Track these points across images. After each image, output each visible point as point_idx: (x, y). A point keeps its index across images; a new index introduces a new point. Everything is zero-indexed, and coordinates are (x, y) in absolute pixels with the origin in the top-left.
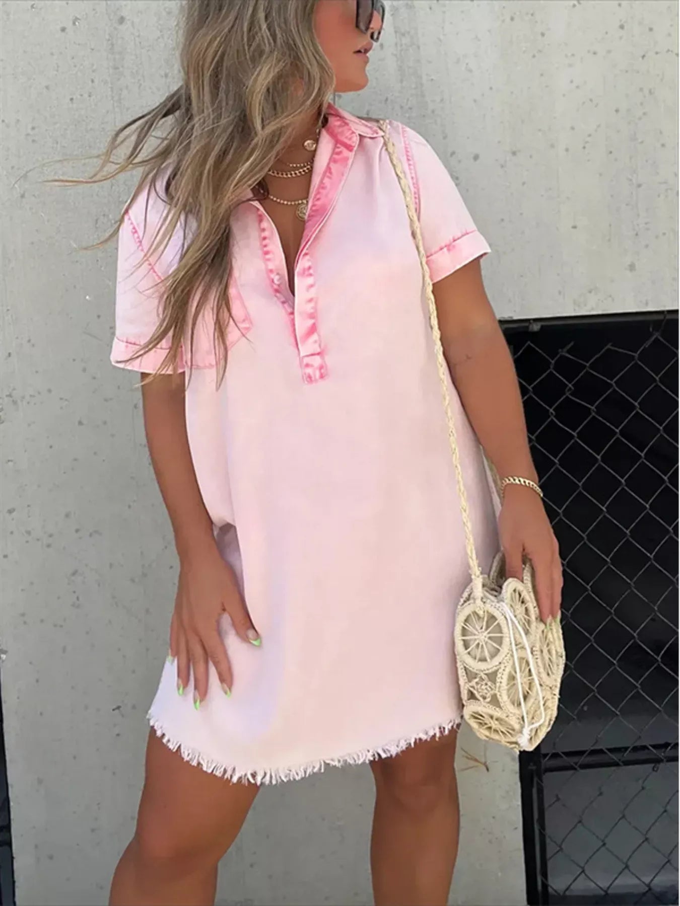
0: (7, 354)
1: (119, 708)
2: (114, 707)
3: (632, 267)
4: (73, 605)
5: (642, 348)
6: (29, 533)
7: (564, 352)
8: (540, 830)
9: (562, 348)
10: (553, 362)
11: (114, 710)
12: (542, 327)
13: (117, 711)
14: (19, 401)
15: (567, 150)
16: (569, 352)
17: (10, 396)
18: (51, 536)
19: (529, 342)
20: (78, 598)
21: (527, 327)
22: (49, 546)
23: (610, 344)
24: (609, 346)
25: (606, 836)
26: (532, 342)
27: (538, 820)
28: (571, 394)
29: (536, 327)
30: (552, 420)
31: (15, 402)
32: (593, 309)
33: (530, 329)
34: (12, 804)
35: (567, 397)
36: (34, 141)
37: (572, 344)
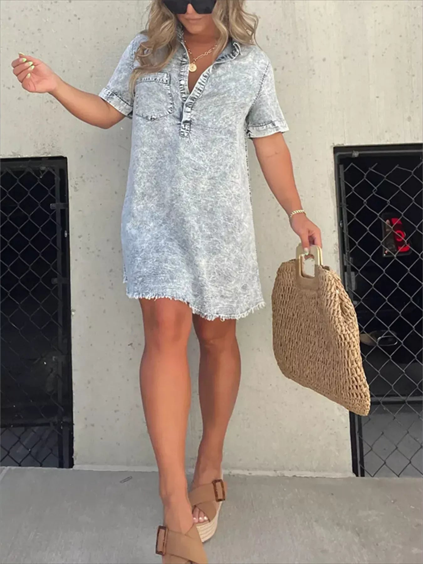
0: (81, 156)
1: (131, 344)
2: (129, 344)
3: (409, 119)
4: (110, 288)
5: (416, 168)
6: (88, 248)
7: (371, 169)
8: (359, 438)
9: (371, 167)
10: (365, 174)
11: (129, 345)
12: (360, 154)
13: (130, 346)
14: (86, 180)
15: (373, 56)
16: (374, 169)
17: (82, 177)
18: (99, 251)
19: (352, 164)
20: (112, 284)
21: (351, 154)
22: (98, 256)
23: (398, 165)
24: (396, 167)
25: (398, 443)
26: (354, 163)
27: (358, 432)
28: (376, 193)
29: (356, 154)
30: (365, 207)
31: (84, 181)
32: (387, 141)
33: (353, 156)
34: (74, 394)
35: (374, 195)
36: (98, 49)
37: (376, 164)
